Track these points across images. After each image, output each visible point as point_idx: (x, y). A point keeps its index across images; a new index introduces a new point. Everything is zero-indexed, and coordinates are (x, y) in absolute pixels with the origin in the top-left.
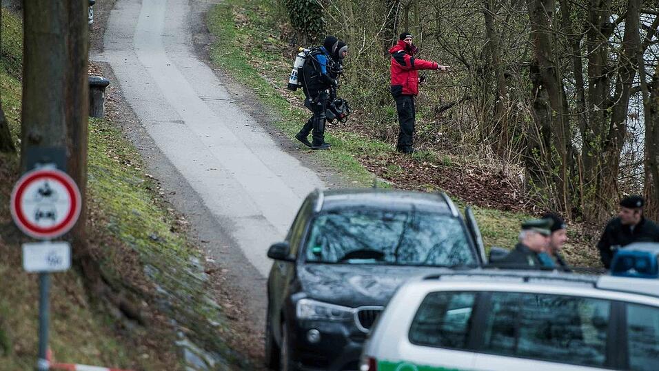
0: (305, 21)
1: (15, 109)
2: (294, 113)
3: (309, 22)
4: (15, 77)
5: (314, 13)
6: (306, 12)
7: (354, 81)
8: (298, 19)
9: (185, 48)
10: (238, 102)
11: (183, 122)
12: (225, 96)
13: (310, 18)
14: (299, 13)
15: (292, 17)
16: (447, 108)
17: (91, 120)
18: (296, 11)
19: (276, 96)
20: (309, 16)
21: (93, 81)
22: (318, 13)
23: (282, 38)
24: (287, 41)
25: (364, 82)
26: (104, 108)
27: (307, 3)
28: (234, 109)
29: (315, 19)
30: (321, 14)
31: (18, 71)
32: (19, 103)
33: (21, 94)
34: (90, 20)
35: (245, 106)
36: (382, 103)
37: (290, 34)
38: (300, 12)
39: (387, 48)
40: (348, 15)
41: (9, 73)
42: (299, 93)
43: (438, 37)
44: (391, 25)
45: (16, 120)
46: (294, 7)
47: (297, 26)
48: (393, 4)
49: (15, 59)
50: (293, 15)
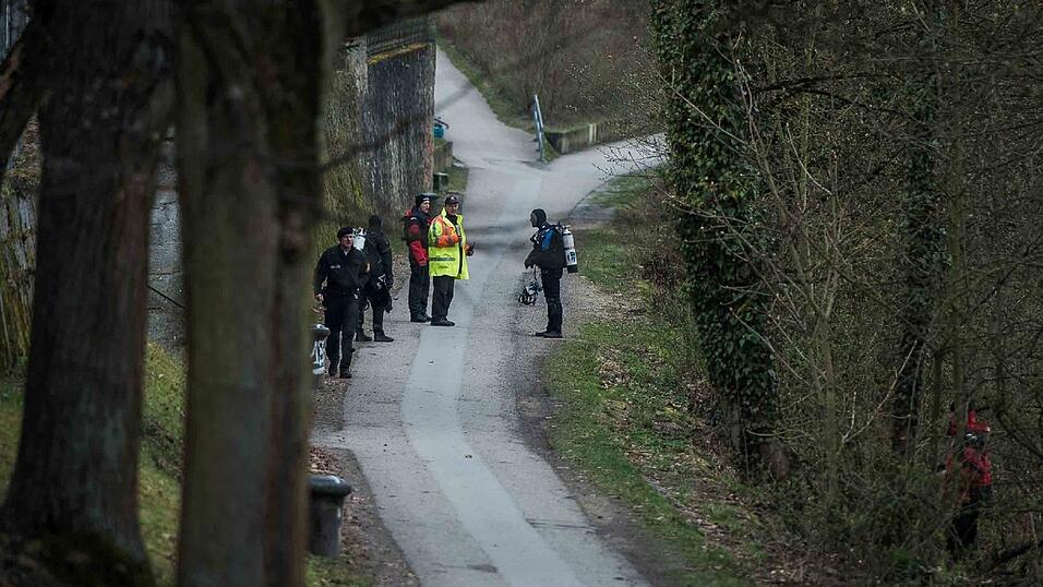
0: (737, 377)
1: (167, 536)
2: (712, 557)
3: (745, 379)
4: (171, 475)
5: (755, 360)
6: (739, 360)
7: (831, 495)
8: (723, 372)
9: (500, 424)
10: (601, 532)
11: (494, 570)
12: (576, 518)
13: (746, 371)
14: (725, 361)
15: (712, 367)
16: (1014, 555)
17: (313, 561)
18: (720, 355)
19: (678, 521)
20: (746, 366)
21: (320, 484)
22: (763, 361)
23: (690, 409)
24: (701, 416)
25: (851, 499)
26: (341, 538)
27: (742, 342)
28: (594, 546)
29: (758, 372)
30: (769, 364)
31: (176, 463)
32: (174, 527)
33: (178, 506)
34: (318, 366)
35: (616, 539)
36: (887, 541)
37: (707, 401)
38: (729, 357)
39: (898, 434)
40: (823, 366)
41: (159, 467)
42: (724, 517)
43: (999, 410)
44: (908, 388)
45: (168, 558)
46: (716, 349)
47: (722, 385)
48: (911, 346)
49: (172, 441)
50: (714, 364)
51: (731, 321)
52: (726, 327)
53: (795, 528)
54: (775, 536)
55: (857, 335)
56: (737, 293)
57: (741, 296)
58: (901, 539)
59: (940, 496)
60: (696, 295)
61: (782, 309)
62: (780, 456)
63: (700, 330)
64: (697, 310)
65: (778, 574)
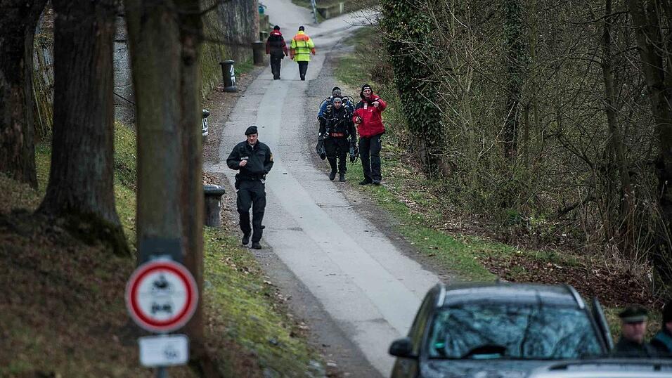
0: (423, 125)
1: (130, 219)
2: (414, 217)
3: (426, 126)
4: (130, 188)
5: (432, 117)
6: (424, 117)
7: (474, 184)
8: (415, 124)
9: (301, 158)
10: (356, 208)
11: (301, 230)
12: (342, 202)
13: (427, 122)
14: (416, 117)
16: (570, 209)
17: (207, 229)
18: (414, 115)
19: (395, 201)
20: (427, 120)
21: (209, 189)
22: (436, 117)
23: (399, 145)
24: (405, 148)
25: (484, 185)
26: (221, 217)
27: (425, 108)
28: (353, 215)
29: (433, 122)
30: (439, 118)
31: (133, 182)
32: (134, 214)
33: (135, 203)
34: (205, 131)
35: (364, 212)
36: (504, 205)
37: (408, 140)
38: (418, 116)
39: (507, 151)
40: (467, 117)
41: (124, 184)
42: (419, 198)
43: (559, 135)
44: (511, 126)
45: (132, 229)
46: (411, 112)
47: (415, 130)
48: (512, 105)
49: (130, 171)
50: (410, 120)
51: (419, 97)
52: (416, 100)
53: (456, 202)
54: (446, 206)
55: (484, 101)
56: (421, 82)
57: (423, 83)
58: (511, 203)
59: (530, 181)
60: (399, 84)
61: (445, 90)
62: (447, 165)
63: (402, 102)
64: (401, 92)
65: (448, 225)
